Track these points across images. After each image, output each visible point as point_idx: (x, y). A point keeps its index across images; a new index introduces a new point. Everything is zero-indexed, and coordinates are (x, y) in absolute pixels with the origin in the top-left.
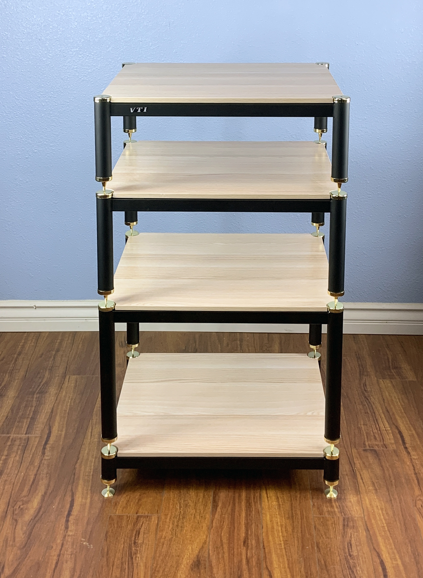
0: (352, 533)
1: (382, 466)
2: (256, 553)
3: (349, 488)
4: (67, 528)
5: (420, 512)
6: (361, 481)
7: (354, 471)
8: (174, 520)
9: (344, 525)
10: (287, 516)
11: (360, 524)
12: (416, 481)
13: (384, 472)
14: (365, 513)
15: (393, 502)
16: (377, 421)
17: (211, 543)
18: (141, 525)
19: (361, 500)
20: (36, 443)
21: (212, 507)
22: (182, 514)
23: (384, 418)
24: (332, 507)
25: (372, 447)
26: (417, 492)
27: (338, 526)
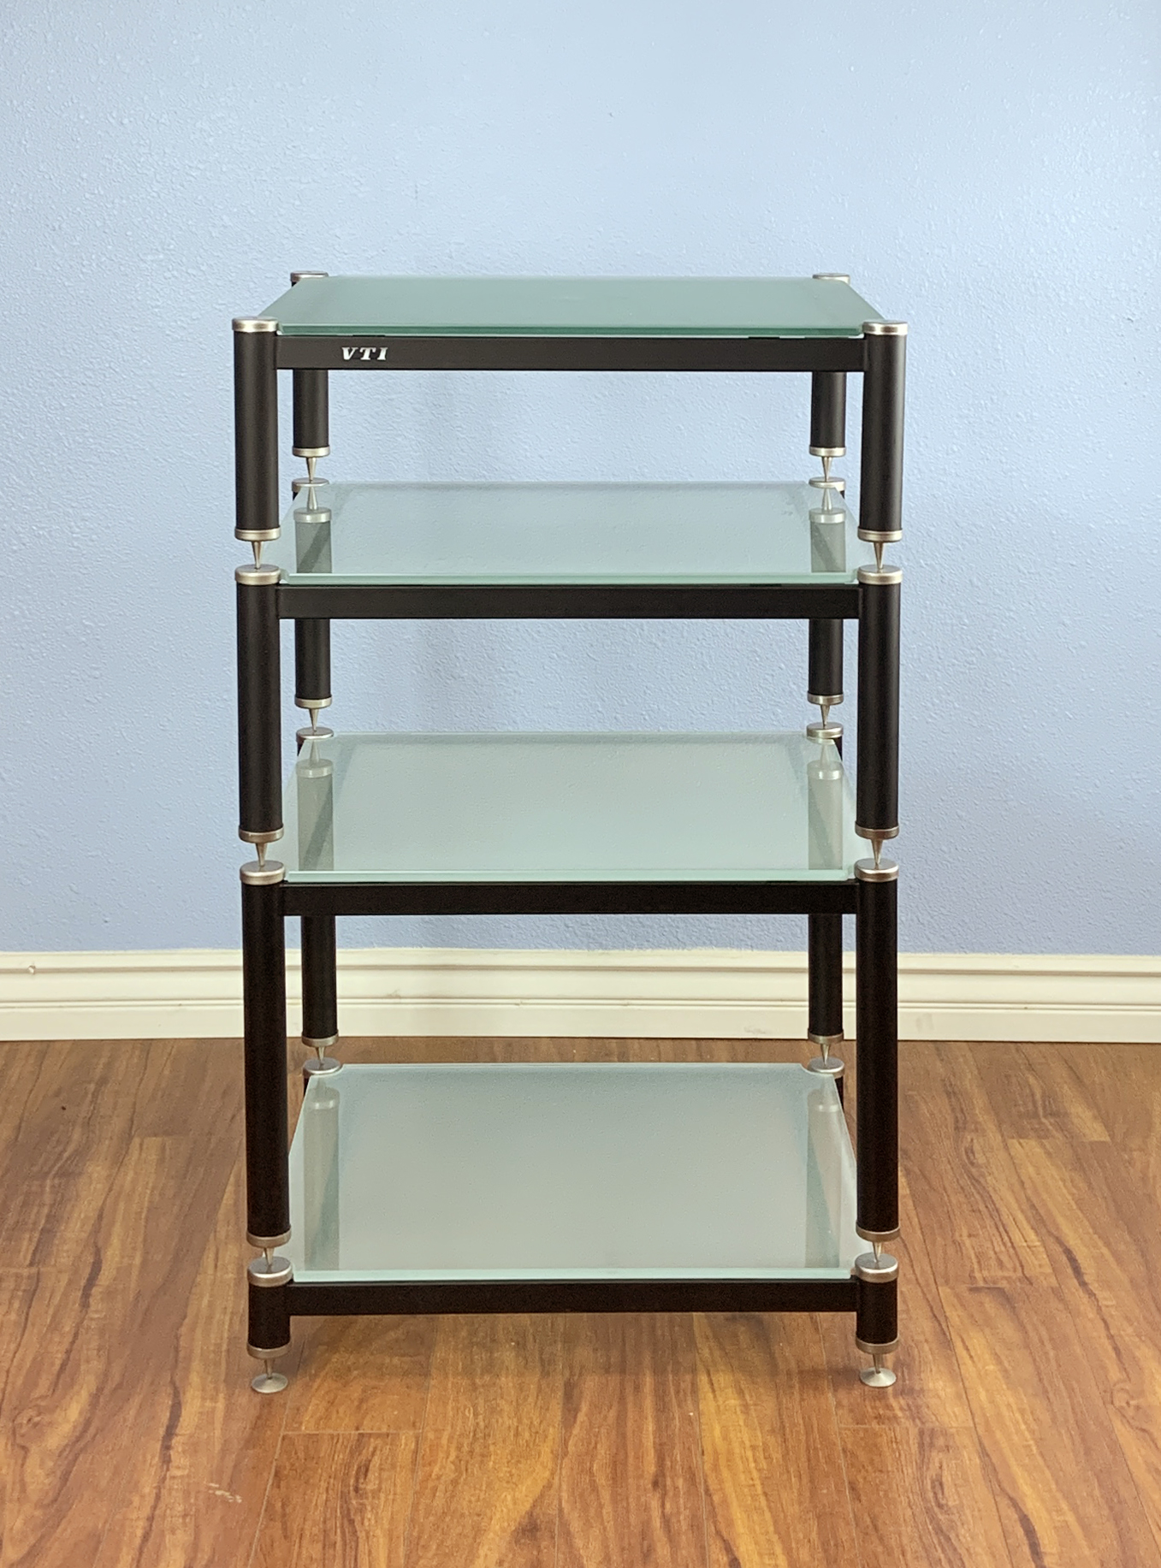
0: (943, 1459)
1: (1020, 1322)
3: (934, 1369)
4: (166, 1461)
6: (964, 1353)
7: (945, 1334)
8: (460, 1441)
9: (921, 1445)
10: (767, 1428)
11: (965, 1440)
12: (1114, 1355)
13: (1026, 1333)
14: (976, 1420)
15: (1051, 1395)
16: (1004, 1226)
17: (564, 1487)
19: (965, 1391)
20: (63, 1284)
21: (564, 1413)
22: (482, 1428)
23: (1025, 1222)
24: (889, 1407)
25: (994, 1283)
26: (1115, 1374)
27: (905, 1447)
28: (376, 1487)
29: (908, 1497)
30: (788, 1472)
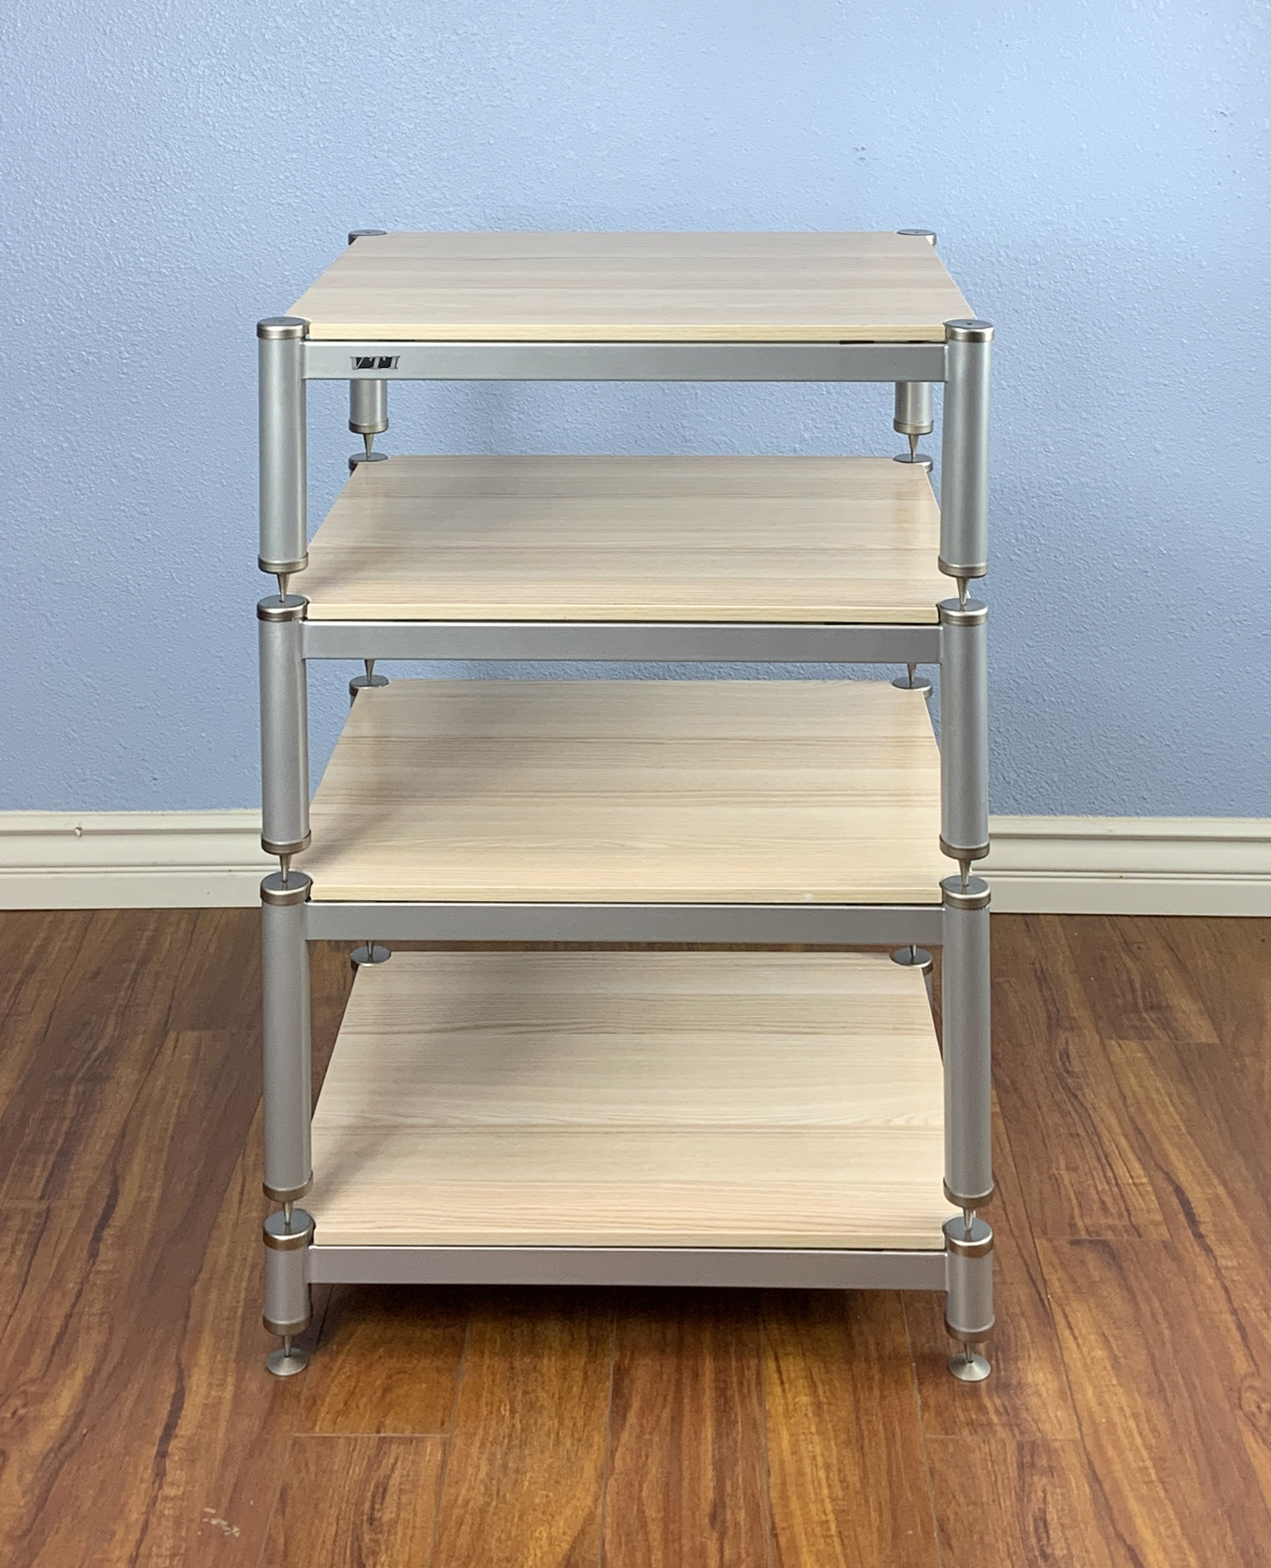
0: (1048, 1487)
1: (1129, 1290)
2: (751, 1551)
3: (1033, 1354)
4: (160, 1474)
5: (1254, 1425)
6: (1067, 1333)
7: (1044, 1305)
8: (493, 1449)
9: (1021, 1466)
10: (843, 1437)
11: (1071, 1461)
12: (1237, 1336)
13: (1137, 1304)
14: (1083, 1429)
15: (1169, 1395)
16: (1106, 1159)
17: (609, 1519)
18: (390, 1466)
19: (1070, 1388)
20: (73, 1224)
21: (612, 1412)
22: (519, 1431)
23: (1128, 1151)
24: (982, 1409)
25: (1097, 1233)
26: (1242, 1365)
27: (1003, 1469)
28: (393, 1515)
29: (1008, 1544)
30: (867, 1502)
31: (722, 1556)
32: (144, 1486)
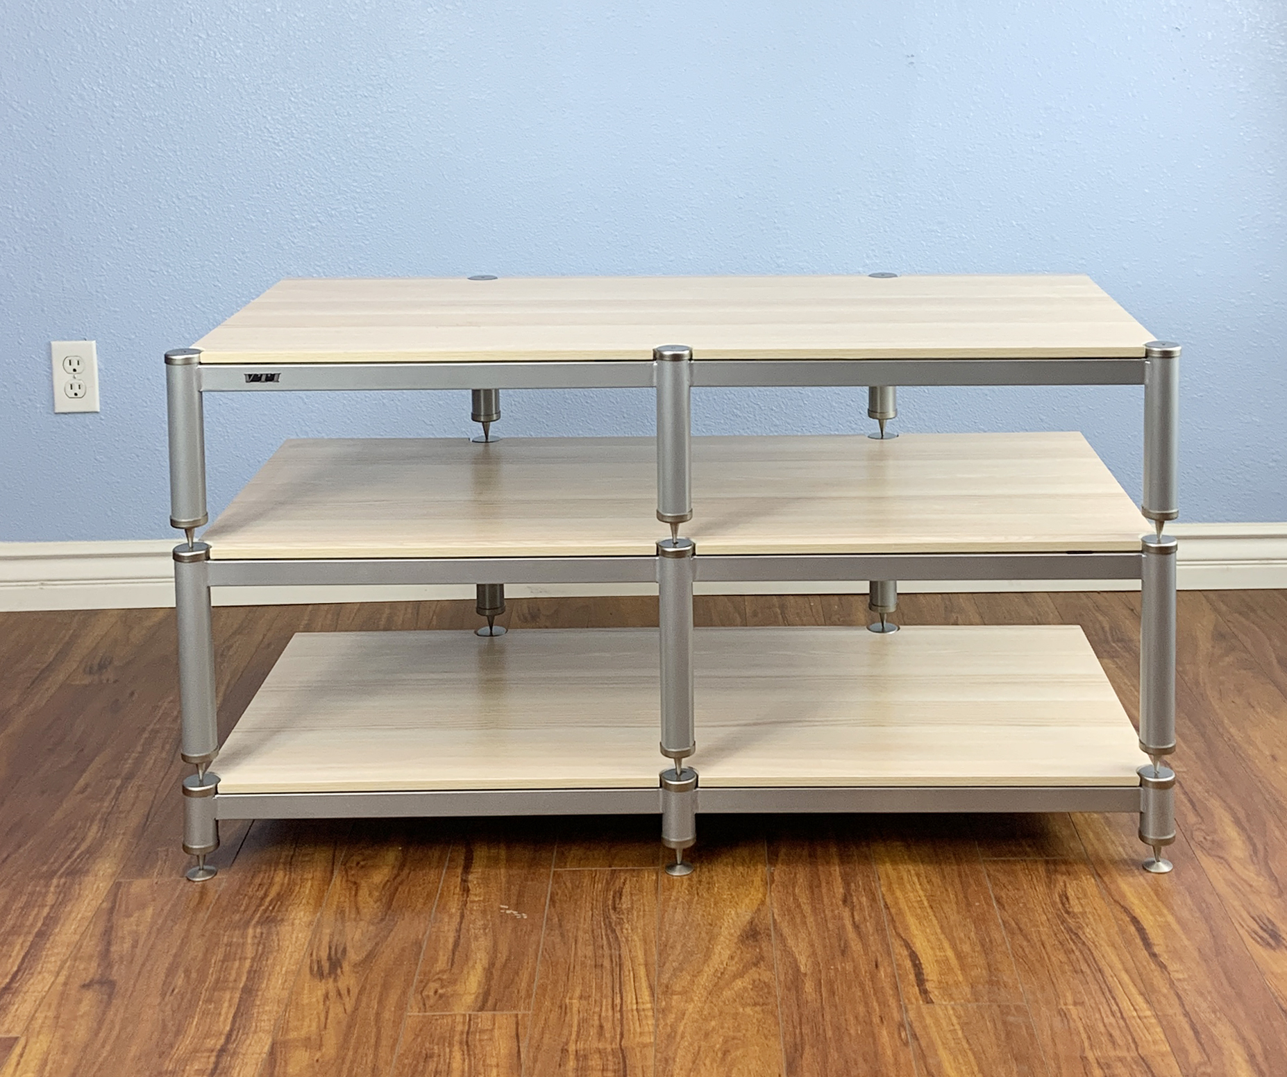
2: (873, 915)
4: (466, 890)
5: (1203, 847)
17: (775, 905)
18: (621, 883)
21: (768, 853)
26: (1192, 819)
28: (629, 906)
29: (1042, 907)
30: (947, 891)
31: (853, 918)
32: (456, 897)
